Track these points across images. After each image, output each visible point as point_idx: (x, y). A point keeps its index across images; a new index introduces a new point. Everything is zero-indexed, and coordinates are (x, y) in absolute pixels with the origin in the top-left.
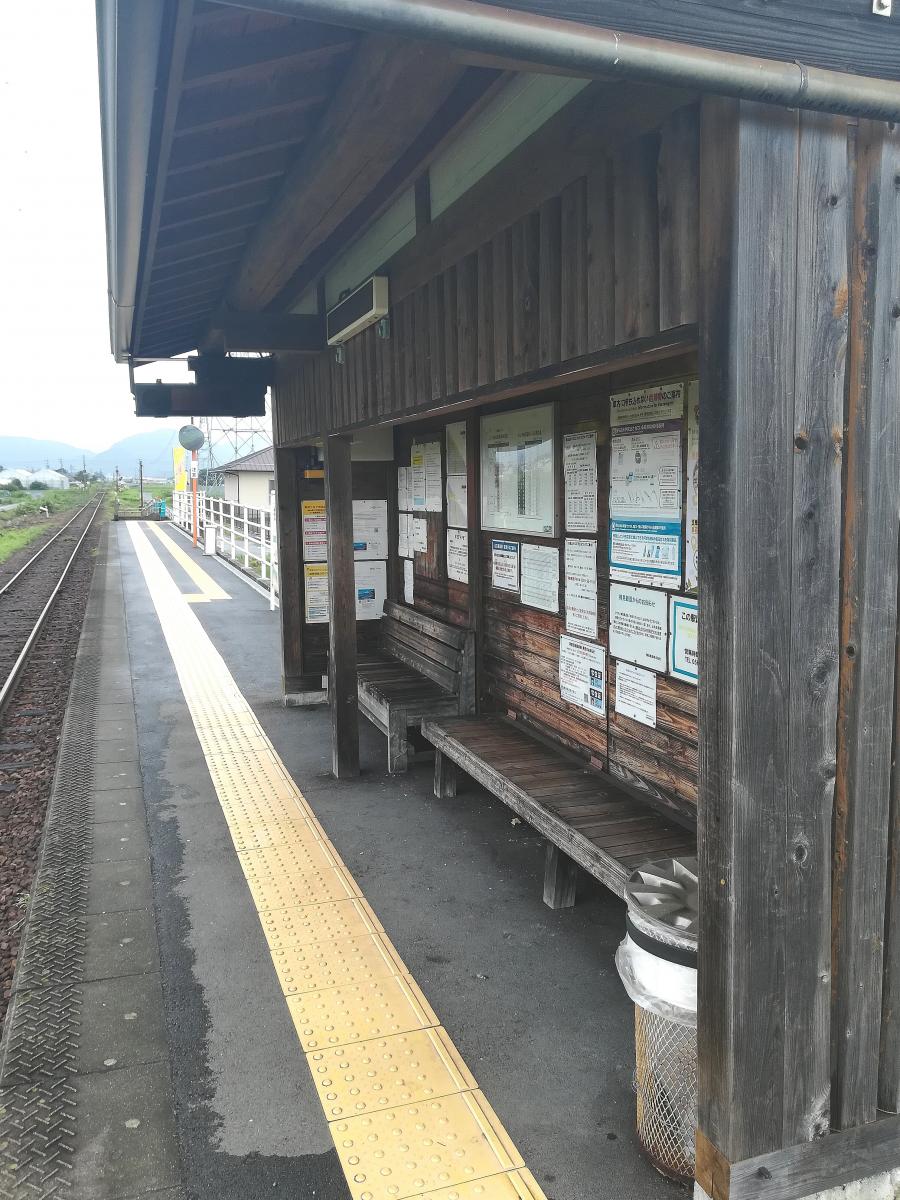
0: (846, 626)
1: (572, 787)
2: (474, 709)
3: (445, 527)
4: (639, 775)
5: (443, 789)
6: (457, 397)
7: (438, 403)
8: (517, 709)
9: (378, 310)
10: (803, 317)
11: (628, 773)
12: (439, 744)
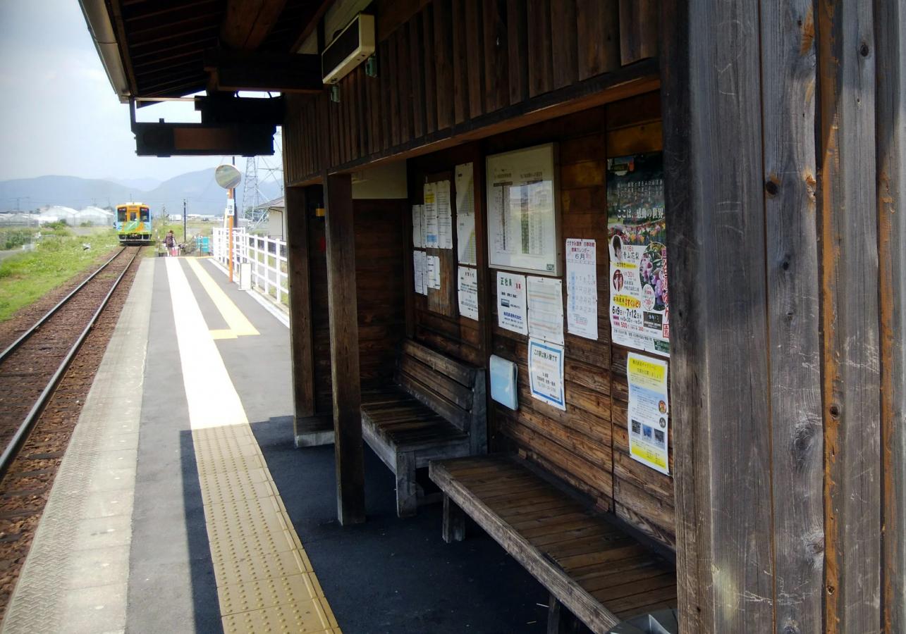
0: (828, 384)
1: (577, 533)
2: (485, 447)
3: (456, 265)
4: (643, 518)
5: (451, 533)
6: (437, 135)
7: (421, 141)
8: (527, 448)
9: (363, 50)
10: (769, 53)
11: (633, 516)
12: (445, 488)
